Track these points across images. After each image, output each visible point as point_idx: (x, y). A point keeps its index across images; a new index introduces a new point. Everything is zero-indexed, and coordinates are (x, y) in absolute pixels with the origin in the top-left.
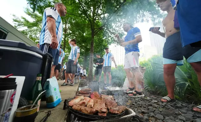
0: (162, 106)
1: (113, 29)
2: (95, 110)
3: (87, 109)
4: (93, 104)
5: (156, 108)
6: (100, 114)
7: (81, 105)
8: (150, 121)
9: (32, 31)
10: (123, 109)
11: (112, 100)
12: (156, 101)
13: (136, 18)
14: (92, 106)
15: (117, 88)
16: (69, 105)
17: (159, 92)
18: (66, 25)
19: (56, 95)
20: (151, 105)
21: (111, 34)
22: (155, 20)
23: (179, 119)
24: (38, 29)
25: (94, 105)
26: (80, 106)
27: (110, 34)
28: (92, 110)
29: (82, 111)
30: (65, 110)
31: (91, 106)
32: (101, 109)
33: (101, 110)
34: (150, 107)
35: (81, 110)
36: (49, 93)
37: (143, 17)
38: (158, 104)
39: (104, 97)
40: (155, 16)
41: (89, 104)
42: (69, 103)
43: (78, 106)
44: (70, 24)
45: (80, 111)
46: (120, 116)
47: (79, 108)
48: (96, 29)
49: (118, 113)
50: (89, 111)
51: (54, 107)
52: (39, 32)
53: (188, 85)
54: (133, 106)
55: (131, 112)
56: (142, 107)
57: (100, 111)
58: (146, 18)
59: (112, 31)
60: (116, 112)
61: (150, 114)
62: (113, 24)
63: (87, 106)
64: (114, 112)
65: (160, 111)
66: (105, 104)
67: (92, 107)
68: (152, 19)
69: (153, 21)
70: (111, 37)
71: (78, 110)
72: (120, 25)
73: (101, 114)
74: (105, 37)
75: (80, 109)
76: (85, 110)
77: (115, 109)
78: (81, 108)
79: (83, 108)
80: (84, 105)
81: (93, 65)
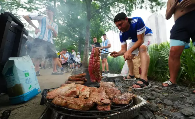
0: (165, 91)
1: (111, 14)
2: (91, 102)
3: (79, 101)
4: (89, 93)
5: (159, 92)
6: (100, 108)
7: (69, 96)
8: (160, 108)
9: (4, 4)
10: (130, 97)
11: (113, 87)
12: (157, 86)
13: (135, 4)
14: (88, 96)
15: (116, 75)
16: (48, 97)
17: (155, 78)
18: (55, 3)
19: (27, 83)
20: (154, 91)
21: (109, 20)
22: (153, 8)
23: (188, 103)
24: (15, 3)
25: (90, 95)
26: (67, 98)
27: (107, 20)
28: (88, 103)
29: (70, 105)
30: (42, 106)
31: (86, 96)
32: (102, 99)
33: (102, 101)
34: (153, 93)
35: (67, 105)
36: (14, 80)
37: (142, 3)
38: (159, 89)
39: (103, 84)
40: (154, 4)
41: (83, 94)
42: (48, 94)
43: (63, 99)
44: (60, 2)
45: (64, 106)
46: (129, 107)
47: (64, 101)
48: (93, 11)
49: (126, 103)
50: (82, 105)
51: (24, 102)
52: (15, 7)
53: (183, 69)
54: (136, 92)
55: (140, 99)
56: (145, 93)
57: (100, 103)
58: (145, 5)
59: (109, 16)
60: (123, 102)
61: (157, 100)
62: (111, 9)
63: (80, 96)
64: (120, 102)
65: (166, 96)
66: (106, 92)
67: (86, 98)
68: (150, 6)
69: (151, 8)
70: (108, 22)
71: (62, 105)
72: (118, 10)
73: (102, 108)
74: (102, 23)
75: (66, 102)
76: (75, 103)
77: (120, 97)
78: (68, 101)
79: (71, 100)
80: (74, 95)
81: (88, 53)
